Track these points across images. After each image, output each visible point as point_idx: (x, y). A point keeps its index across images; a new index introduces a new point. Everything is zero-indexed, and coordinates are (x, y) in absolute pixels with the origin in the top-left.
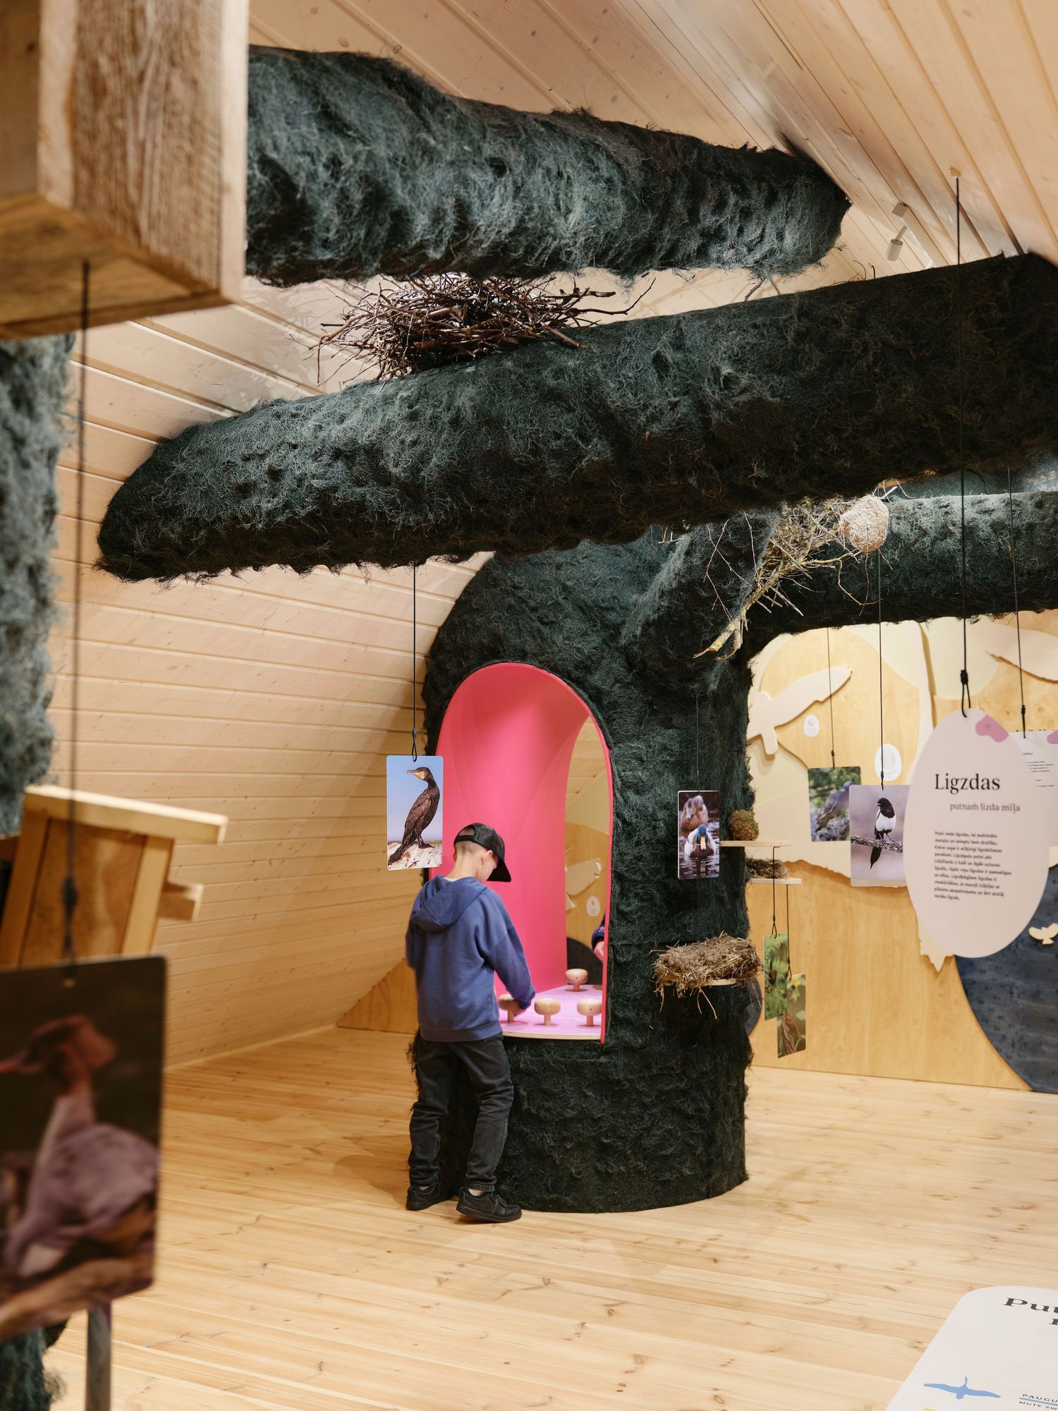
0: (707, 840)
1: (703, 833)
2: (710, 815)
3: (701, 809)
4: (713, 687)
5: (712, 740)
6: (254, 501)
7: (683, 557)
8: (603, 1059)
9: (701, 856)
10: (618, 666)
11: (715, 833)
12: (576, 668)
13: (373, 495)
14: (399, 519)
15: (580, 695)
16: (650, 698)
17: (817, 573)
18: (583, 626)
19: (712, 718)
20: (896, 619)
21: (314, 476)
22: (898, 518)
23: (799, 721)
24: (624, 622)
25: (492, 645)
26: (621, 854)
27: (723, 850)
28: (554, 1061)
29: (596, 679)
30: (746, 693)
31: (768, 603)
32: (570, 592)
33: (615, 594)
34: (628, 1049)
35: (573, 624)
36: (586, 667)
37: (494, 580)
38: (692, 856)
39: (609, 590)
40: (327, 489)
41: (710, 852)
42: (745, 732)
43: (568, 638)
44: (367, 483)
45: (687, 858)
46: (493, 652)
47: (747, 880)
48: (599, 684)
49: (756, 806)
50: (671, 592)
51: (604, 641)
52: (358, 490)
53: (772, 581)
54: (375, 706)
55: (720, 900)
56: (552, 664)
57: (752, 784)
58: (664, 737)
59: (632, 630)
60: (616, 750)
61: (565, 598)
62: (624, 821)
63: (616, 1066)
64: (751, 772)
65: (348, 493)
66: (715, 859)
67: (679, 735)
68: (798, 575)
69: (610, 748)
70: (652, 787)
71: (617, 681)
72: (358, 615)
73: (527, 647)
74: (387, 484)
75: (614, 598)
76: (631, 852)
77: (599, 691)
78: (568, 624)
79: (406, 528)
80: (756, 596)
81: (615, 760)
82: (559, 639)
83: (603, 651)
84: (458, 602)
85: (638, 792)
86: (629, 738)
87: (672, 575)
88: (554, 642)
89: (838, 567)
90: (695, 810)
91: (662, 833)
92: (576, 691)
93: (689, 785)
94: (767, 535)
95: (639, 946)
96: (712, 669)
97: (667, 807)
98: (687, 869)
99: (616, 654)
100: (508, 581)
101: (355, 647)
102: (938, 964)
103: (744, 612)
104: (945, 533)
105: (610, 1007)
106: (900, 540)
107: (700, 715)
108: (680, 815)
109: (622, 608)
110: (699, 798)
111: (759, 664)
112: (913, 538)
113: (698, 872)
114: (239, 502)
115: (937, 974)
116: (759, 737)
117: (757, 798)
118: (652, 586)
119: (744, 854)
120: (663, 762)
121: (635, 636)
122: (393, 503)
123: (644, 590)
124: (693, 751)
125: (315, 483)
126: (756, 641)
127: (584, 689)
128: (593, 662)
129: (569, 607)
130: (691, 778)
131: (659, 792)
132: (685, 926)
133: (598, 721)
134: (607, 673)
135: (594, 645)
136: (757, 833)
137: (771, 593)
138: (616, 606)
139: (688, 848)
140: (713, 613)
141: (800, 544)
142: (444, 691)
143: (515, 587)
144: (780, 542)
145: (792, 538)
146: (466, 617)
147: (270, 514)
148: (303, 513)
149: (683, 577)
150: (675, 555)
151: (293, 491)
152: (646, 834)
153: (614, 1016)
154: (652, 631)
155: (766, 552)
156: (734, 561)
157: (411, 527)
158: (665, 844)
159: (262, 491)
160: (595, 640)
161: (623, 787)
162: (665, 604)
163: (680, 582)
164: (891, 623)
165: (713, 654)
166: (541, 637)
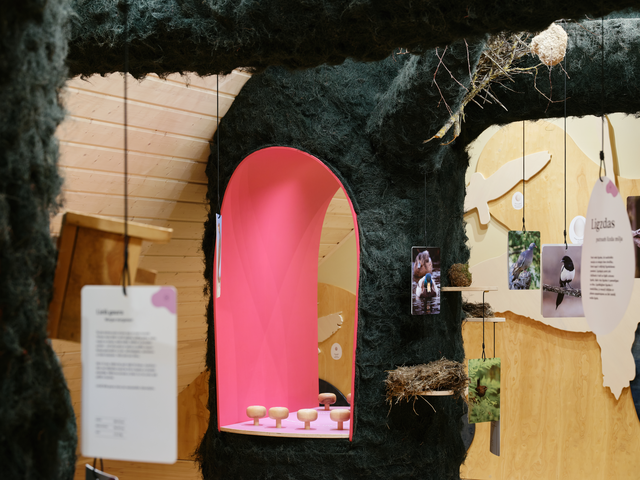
0: (432, 285)
1: (429, 280)
2: (434, 266)
3: (428, 261)
4: (438, 166)
5: (436, 208)
6: (107, 26)
7: (415, 65)
8: (351, 453)
9: (427, 297)
10: (364, 150)
11: (438, 280)
12: (332, 151)
13: (196, 24)
14: (217, 42)
15: (334, 172)
16: (389, 175)
17: (519, 78)
18: (337, 118)
19: (437, 190)
20: (580, 114)
21: (153, 10)
22: (582, 35)
23: (508, 197)
24: (369, 115)
25: (265, 132)
26: (366, 296)
27: (444, 294)
28: (315, 455)
29: (347, 159)
30: (464, 172)
31: (481, 101)
32: (327, 91)
33: (362, 93)
34: (371, 445)
35: (329, 116)
36: (339, 150)
37: (267, 80)
38: (421, 297)
39: (358, 89)
40: (163, 19)
41: (434, 294)
42: (463, 202)
43: (325, 127)
44: (192, 16)
45: (417, 299)
46: (265, 139)
47: (463, 319)
48: (349, 163)
49: (471, 261)
50: (406, 92)
51: (353, 130)
52: (186, 20)
53: (484, 84)
54: (169, 181)
55: (442, 333)
56: (312, 148)
57: (467, 244)
58: (398, 205)
59: (376, 121)
60: (362, 215)
61: (323, 96)
62: (368, 271)
63: (361, 458)
64: (467, 234)
65: (179, 22)
66: (437, 300)
67: (411, 204)
68: (503, 79)
69: (357, 213)
70: (389, 244)
71: (364, 162)
72: (161, 108)
73: (293, 134)
74: (208, 16)
75: (361, 96)
76: (374, 295)
77: (349, 169)
78: (326, 116)
79: (221, 48)
80: (472, 96)
81: (361, 223)
82: (318, 128)
83: (353, 137)
84: (237, 98)
85: (379, 248)
86: (373, 206)
87: (407, 79)
88: (314, 131)
89: (534, 73)
90: (423, 262)
91: (397, 278)
92: (331, 169)
93: (419, 243)
94: (480, 49)
95: (379, 367)
96: (437, 152)
97: (401, 259)
98: (417, 307)
99: (363, 140)
100: (278, 82)
101: (158, 133)
102: (617, 394)
103: (462, 108)
104: (616, 48)
105: (356, 413)
106: (583, 53)
107: (427, 188)
108: (413, 265)
109: (367, 104)
110: (426, 252)
111: (475, 149)
112: (592, 51)
113: (425, 310)
114: (95, 27)
115: (616, 402)
116: (475, 210)
117: (471, 255)
118: (391, 87)
119: (461, 298)
120: (399, 225)
121: (378, 126)
122: (212, 30)
123: (384, 90)
124: (422, 217)
125: (154, 14)
126: (472, 130)
127: (337, 167)
128: (345, 146)
129: (326, 103)
130: (420, 237)
131: (395, 247)
132: (414, 352)
133: (348, 192)
134: (356, 155)
135: (345, 133)
136: (470, 281)
137: (483, 93)
138: (363, 102)
139: (419, 291)
140: (438, 109)
141: (505, 55)
142: (226, 169)
143: (283, 87)
144: (490, 54)
145: (499, 51)
146: (244, 110)
147: (119, 36)
148: (145, 36)
149: (416, 80)
150: (410, 63)
151: (137, 20)
152: (385, 281)
153: (360, 420)
154: (391, 122)
155: (479, 61)
156: (454, 69)
157: (226, 48)
158: (399, 288)
159: (113, 20)
160: (346, 129)
161: (367, 244)
162: (401, 101)
163: (413, 84)
164: (576, 117)
165: (438, 140)
166: (304, 126)
